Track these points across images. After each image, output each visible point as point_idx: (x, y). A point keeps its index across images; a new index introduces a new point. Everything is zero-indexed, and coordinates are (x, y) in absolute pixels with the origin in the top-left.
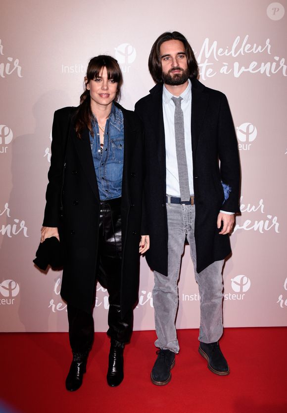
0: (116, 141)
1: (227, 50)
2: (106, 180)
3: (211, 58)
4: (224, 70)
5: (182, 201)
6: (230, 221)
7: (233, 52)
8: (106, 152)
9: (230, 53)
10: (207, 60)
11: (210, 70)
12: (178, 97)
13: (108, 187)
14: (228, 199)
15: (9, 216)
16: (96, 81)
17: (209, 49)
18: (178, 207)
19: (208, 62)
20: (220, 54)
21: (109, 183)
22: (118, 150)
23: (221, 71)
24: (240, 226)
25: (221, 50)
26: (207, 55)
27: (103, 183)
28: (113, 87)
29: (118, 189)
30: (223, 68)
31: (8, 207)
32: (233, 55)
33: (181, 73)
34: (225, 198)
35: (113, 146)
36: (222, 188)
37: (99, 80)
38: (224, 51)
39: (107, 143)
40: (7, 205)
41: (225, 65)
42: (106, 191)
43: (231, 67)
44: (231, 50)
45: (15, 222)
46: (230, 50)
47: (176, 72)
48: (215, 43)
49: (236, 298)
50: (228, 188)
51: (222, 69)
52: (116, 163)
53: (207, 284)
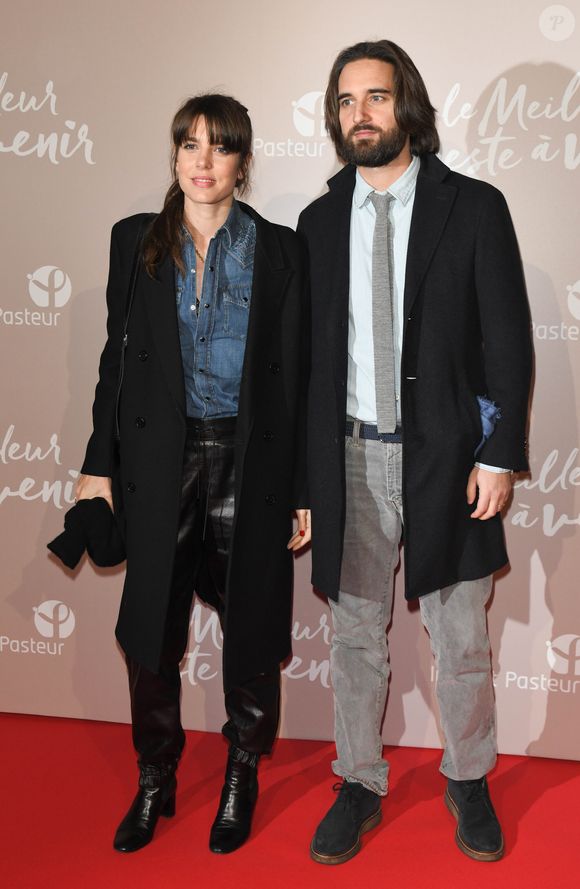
0: (236, 288)
1: (549, 106)
2: (207, 375)
3: (511, 125)
4: (540, 152)
5: (380, 431)
6: (496, 487)
7: (564, 109)
8: (207, 311)
9: (556, 113)
10: (501, 129)
11: (508, 153)
12: (383, 193)
13: (210, 389)
14: (491, 436)
15: (58, 462)
16: (186, 147)
17: (506, 106)
18: (375, 448)
19: (503, 135)
20: (534, 114)
21: (213, 382)
22: (237, 308)
23: (534, 156)
24: (570, 518)
25: (535, 105)
26: (502, 118)
27: (199, 380)
28: (223, 163)
29: (232, 396)
30: (538, 147)
31: (58, 444)
32: (564, 117)
33: (376, 137)
34: (485, 433)
35: (226, 298)
36: (479, 407)
37: (192, 147)
38: (542, 109)
39: (209, 291)
40: (54, 438)
41: (543, 141)
42: (208, 398)
43: (558, 144)
44: (560, 106)
45: (70, 476)
46: (557, 105)
47: (364, 135)
48: (522, 90)
49: (558, 688)
50: (492, 410)
51: (536, 150)
52: (233, 338)
53: (444, 635)
